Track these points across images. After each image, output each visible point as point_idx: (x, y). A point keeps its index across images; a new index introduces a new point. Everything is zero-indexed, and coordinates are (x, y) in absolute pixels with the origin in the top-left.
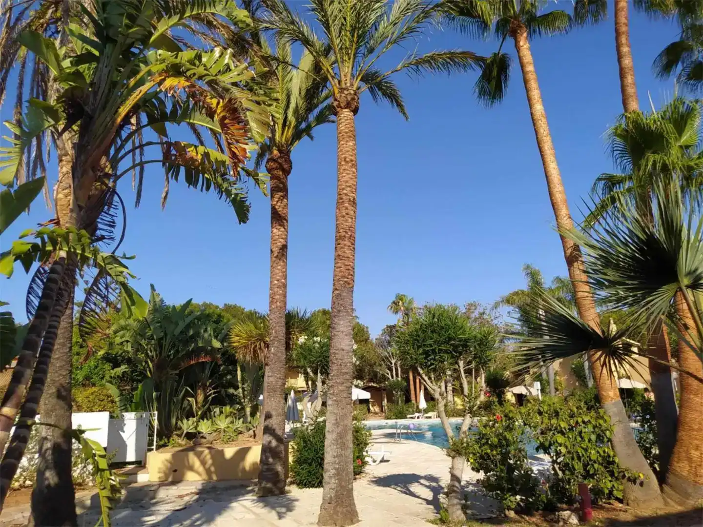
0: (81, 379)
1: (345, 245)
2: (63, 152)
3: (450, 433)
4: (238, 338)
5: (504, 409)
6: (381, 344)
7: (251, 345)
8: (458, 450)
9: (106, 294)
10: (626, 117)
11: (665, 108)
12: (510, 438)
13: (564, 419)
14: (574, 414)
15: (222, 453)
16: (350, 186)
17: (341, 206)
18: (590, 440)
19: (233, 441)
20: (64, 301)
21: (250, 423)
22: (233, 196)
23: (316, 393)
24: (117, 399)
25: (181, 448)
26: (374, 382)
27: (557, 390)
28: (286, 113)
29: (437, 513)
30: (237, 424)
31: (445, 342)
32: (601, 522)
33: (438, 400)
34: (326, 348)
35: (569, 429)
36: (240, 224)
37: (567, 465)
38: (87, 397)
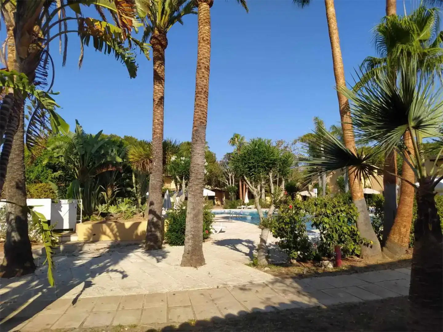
0: (33, 178)
1: (202, 97)
2: (9, 24)
3: (262, 215)
4: (133, 156)
5: (294, 202)
6: (223, 164)
7: (141, 161)
8: (265, 225)
9: (43, 121)
10: (387, 18)
11: (412, 14)
12: (297, 219)
13: (329, 209)
14: (335, 206)
15: (123, 225)
16: (206, 58)
17: (199, 71)
18: (344, 221)
19: (130, 218)
20: (16, 125)
21: (141, 208)
22: (126, 59)
23: (182, 191)
24: (56, 192)
25: (98, 222)
26: (218, 187)
27: (327, 194)
28: (164, 5)
29: (251, 260)
30: (132, 208)
31: (261, 161)
32: (346, 267)
33: (255, 195)
34: (188, 164)
35: (332, 214)
36: (131, 78)
37: (329, 235)
38: (36, 189)
